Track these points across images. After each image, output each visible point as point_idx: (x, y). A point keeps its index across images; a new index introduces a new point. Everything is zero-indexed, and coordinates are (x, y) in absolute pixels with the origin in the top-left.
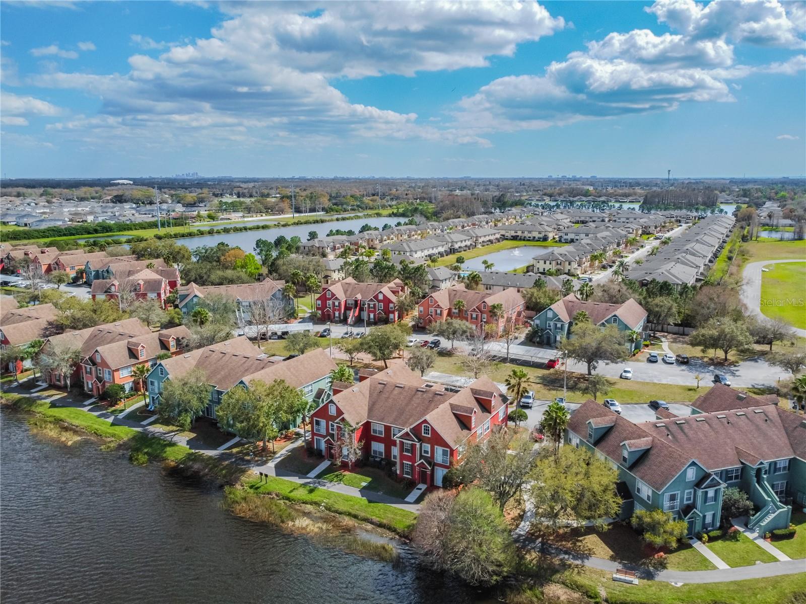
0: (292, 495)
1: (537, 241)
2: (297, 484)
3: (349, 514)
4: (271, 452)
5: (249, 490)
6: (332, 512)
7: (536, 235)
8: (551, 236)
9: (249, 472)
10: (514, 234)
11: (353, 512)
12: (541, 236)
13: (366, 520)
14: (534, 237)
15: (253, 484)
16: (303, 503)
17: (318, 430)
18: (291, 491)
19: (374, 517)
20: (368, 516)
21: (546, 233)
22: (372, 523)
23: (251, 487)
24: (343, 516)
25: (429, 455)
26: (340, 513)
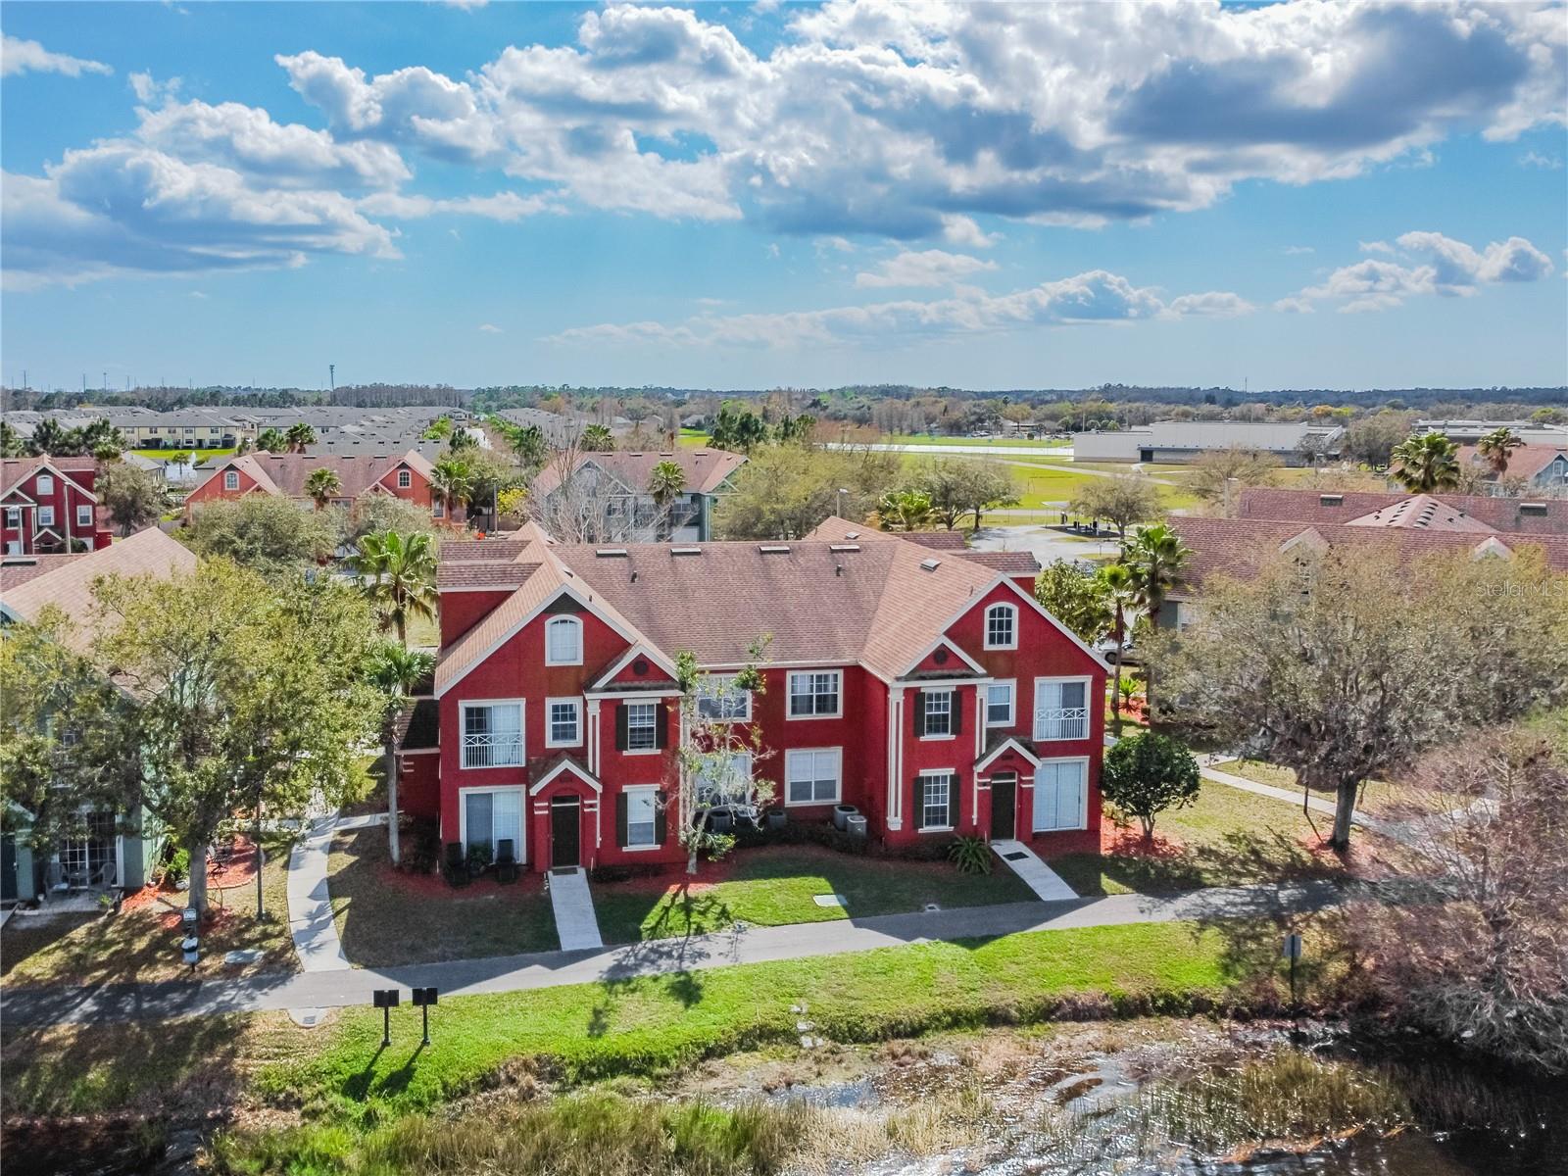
0: (617, 1040)
1: (210, 448)
2: (579, 989)
3: (958, 1020)
4: (250, 923)
5: (357, 1109)
6: (875, 1039)
7: (206, 436)
8: (239, 436)
9: (259, 1027)
10: (150, 437)
11: (972, 1003)
12: (217, 437)
13: (1049, 1013)
14: (200, 442)
15: (348, 1071)
16: (710, 1053)
17: (477, 755)
18: (597, 1027)
19: (1070, 991)
20: (1046, 992)
21: (231, 431)
22: (1081, 1014)
23: (356, 1087)
24: (931, 1039)
25: (1011, 722)
26: (916, 1032)
